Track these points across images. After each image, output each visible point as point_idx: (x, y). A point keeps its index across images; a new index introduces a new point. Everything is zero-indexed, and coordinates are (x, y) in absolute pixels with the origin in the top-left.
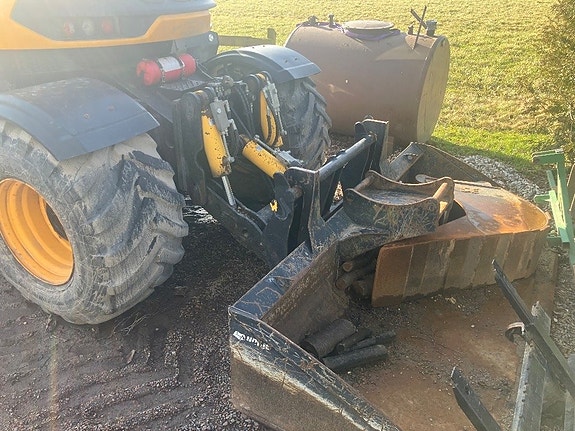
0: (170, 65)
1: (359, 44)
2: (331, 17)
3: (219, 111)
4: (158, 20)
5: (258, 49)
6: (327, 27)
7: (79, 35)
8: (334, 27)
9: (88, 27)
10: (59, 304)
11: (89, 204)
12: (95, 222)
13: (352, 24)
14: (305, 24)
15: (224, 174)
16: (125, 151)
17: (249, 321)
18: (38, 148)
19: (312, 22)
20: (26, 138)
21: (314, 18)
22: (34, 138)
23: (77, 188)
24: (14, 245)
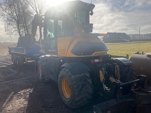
0: (97, 61)
1: (149, 58)
2: (143, 52)
3: (103, 69)
4: (95, 52)
5: (118, 59)
6: (142, 54)
7: (80, 55)
8: (144, 54)
9: (82, 54)
10: (67, 102)
11: (74, 83)
12: (75, 86)
13: (148, 54)
14: (136, 54)
15: (103, 83)
16: (83, 74)
17: (96, 109)
18: (69, 72)
19: (138, 53)
20: (68, 70)
21: (138, 52)
22: (69, 71)
23: (73, 79)
24: (63, 90)
